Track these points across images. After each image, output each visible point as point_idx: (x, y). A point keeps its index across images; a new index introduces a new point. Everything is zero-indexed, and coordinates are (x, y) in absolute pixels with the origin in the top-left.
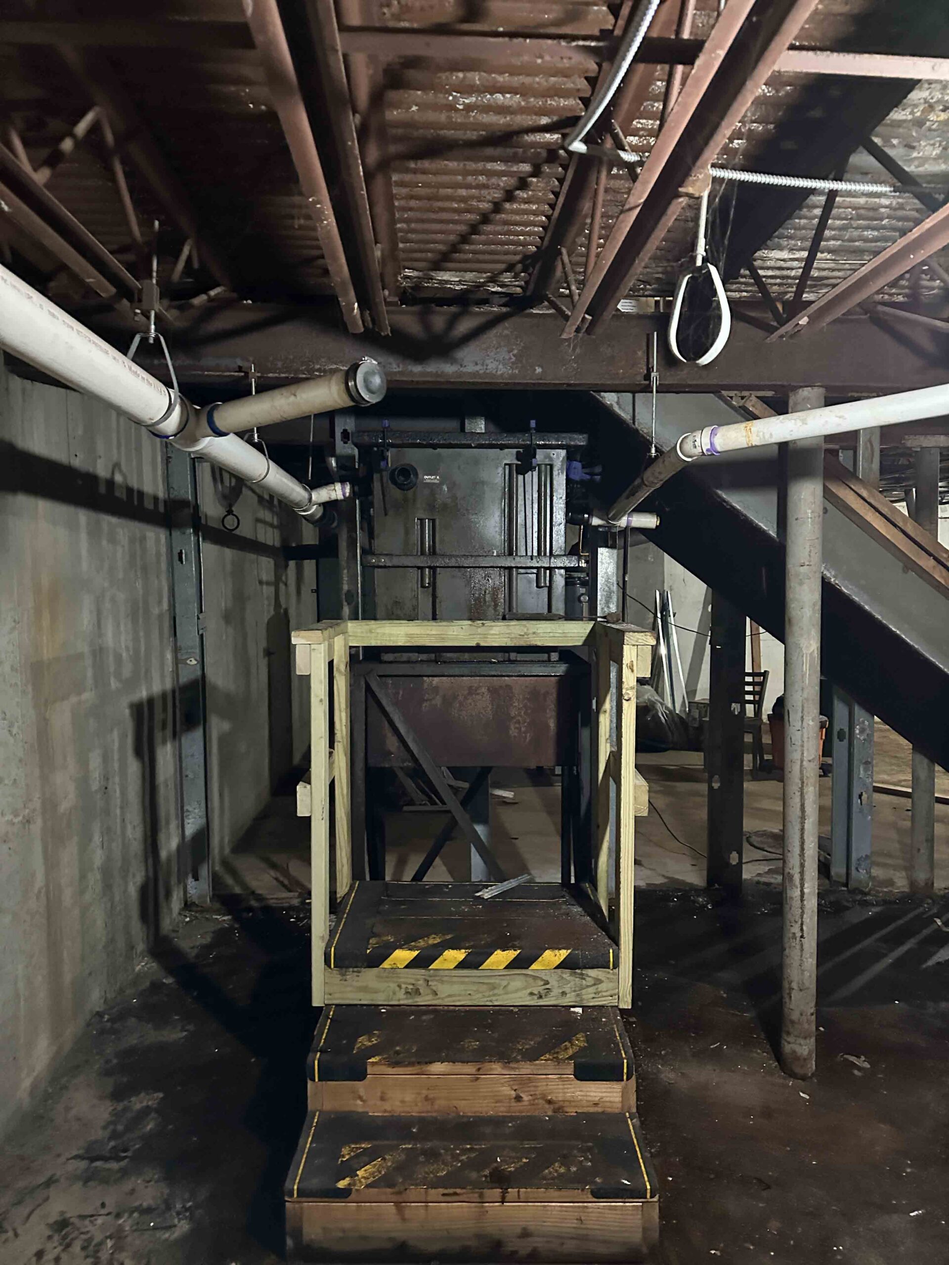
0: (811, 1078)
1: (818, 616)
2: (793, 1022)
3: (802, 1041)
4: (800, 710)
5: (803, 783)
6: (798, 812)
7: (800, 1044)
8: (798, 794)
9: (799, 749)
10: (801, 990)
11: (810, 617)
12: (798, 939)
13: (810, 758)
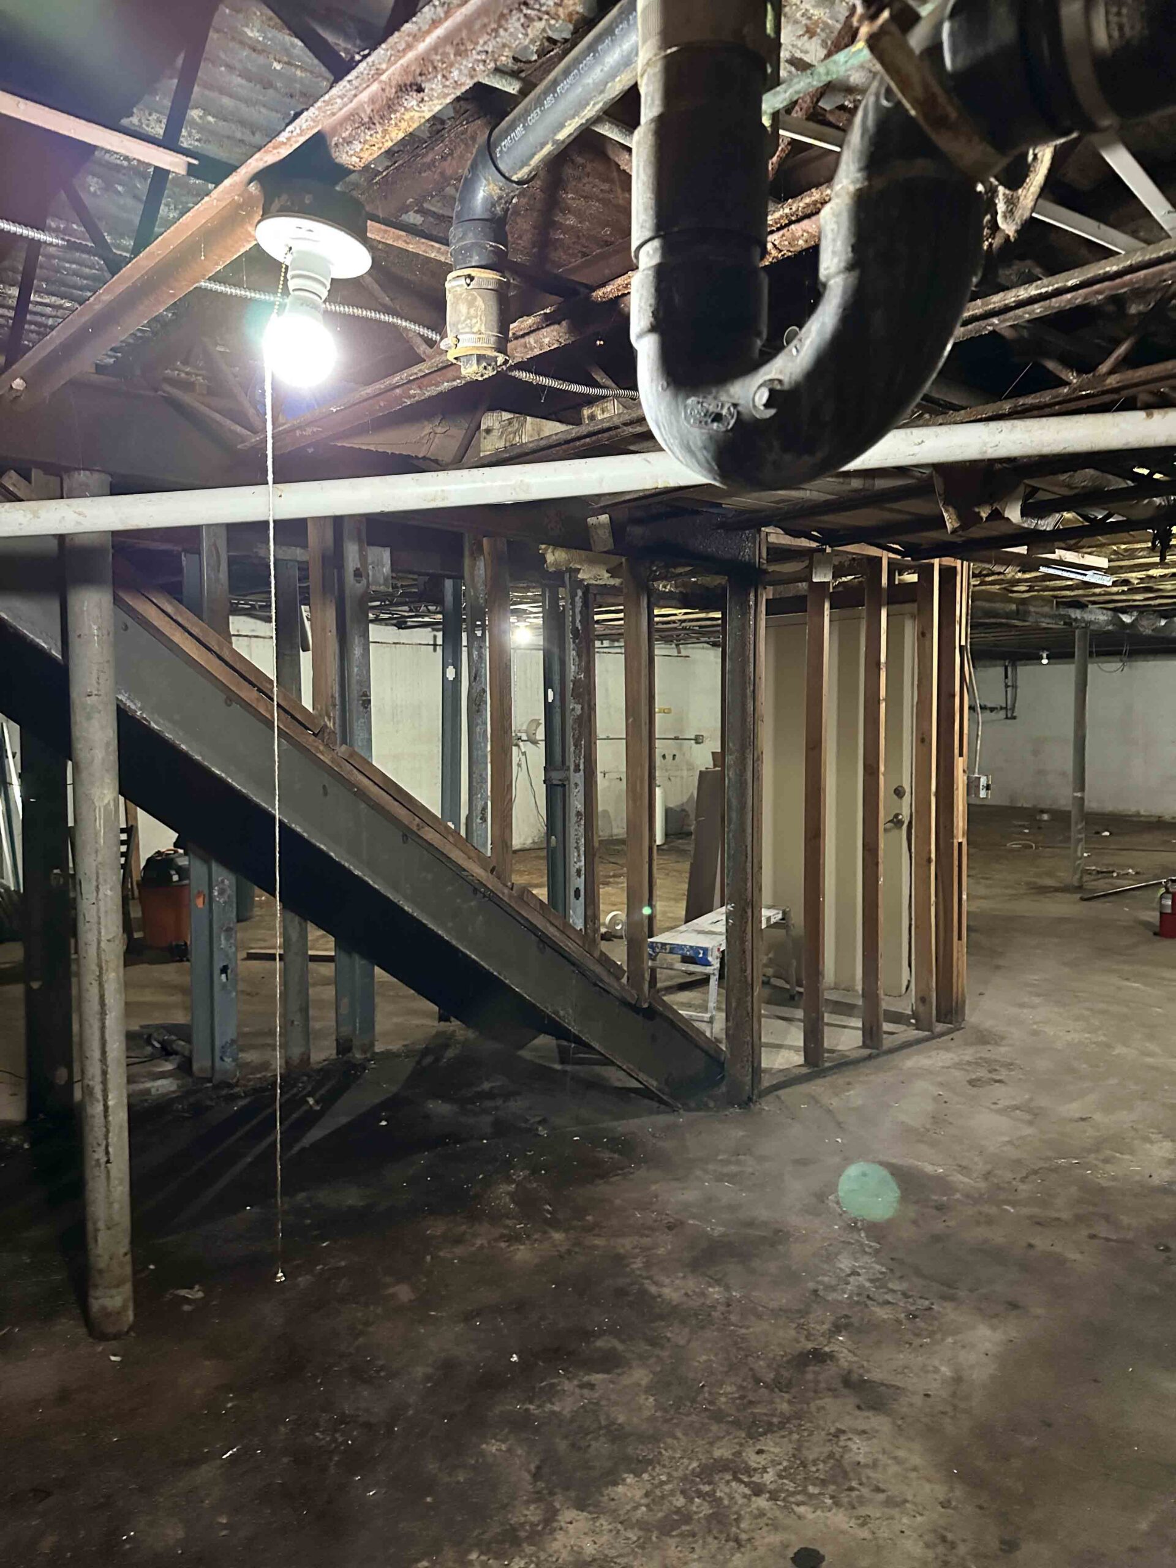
0: (128, 1332)
1: (114, 757)
2: (100, 1272)
3: (114, 1292)
4: (95, 878)
5: (101, 968)
6: (96, 1007)
7: (111, 1297)
8: (95, 984)
9: (95, 927)
10: (109, 1228)
11: (103, 760)
12: (103, 1166)
13: (110, 937)
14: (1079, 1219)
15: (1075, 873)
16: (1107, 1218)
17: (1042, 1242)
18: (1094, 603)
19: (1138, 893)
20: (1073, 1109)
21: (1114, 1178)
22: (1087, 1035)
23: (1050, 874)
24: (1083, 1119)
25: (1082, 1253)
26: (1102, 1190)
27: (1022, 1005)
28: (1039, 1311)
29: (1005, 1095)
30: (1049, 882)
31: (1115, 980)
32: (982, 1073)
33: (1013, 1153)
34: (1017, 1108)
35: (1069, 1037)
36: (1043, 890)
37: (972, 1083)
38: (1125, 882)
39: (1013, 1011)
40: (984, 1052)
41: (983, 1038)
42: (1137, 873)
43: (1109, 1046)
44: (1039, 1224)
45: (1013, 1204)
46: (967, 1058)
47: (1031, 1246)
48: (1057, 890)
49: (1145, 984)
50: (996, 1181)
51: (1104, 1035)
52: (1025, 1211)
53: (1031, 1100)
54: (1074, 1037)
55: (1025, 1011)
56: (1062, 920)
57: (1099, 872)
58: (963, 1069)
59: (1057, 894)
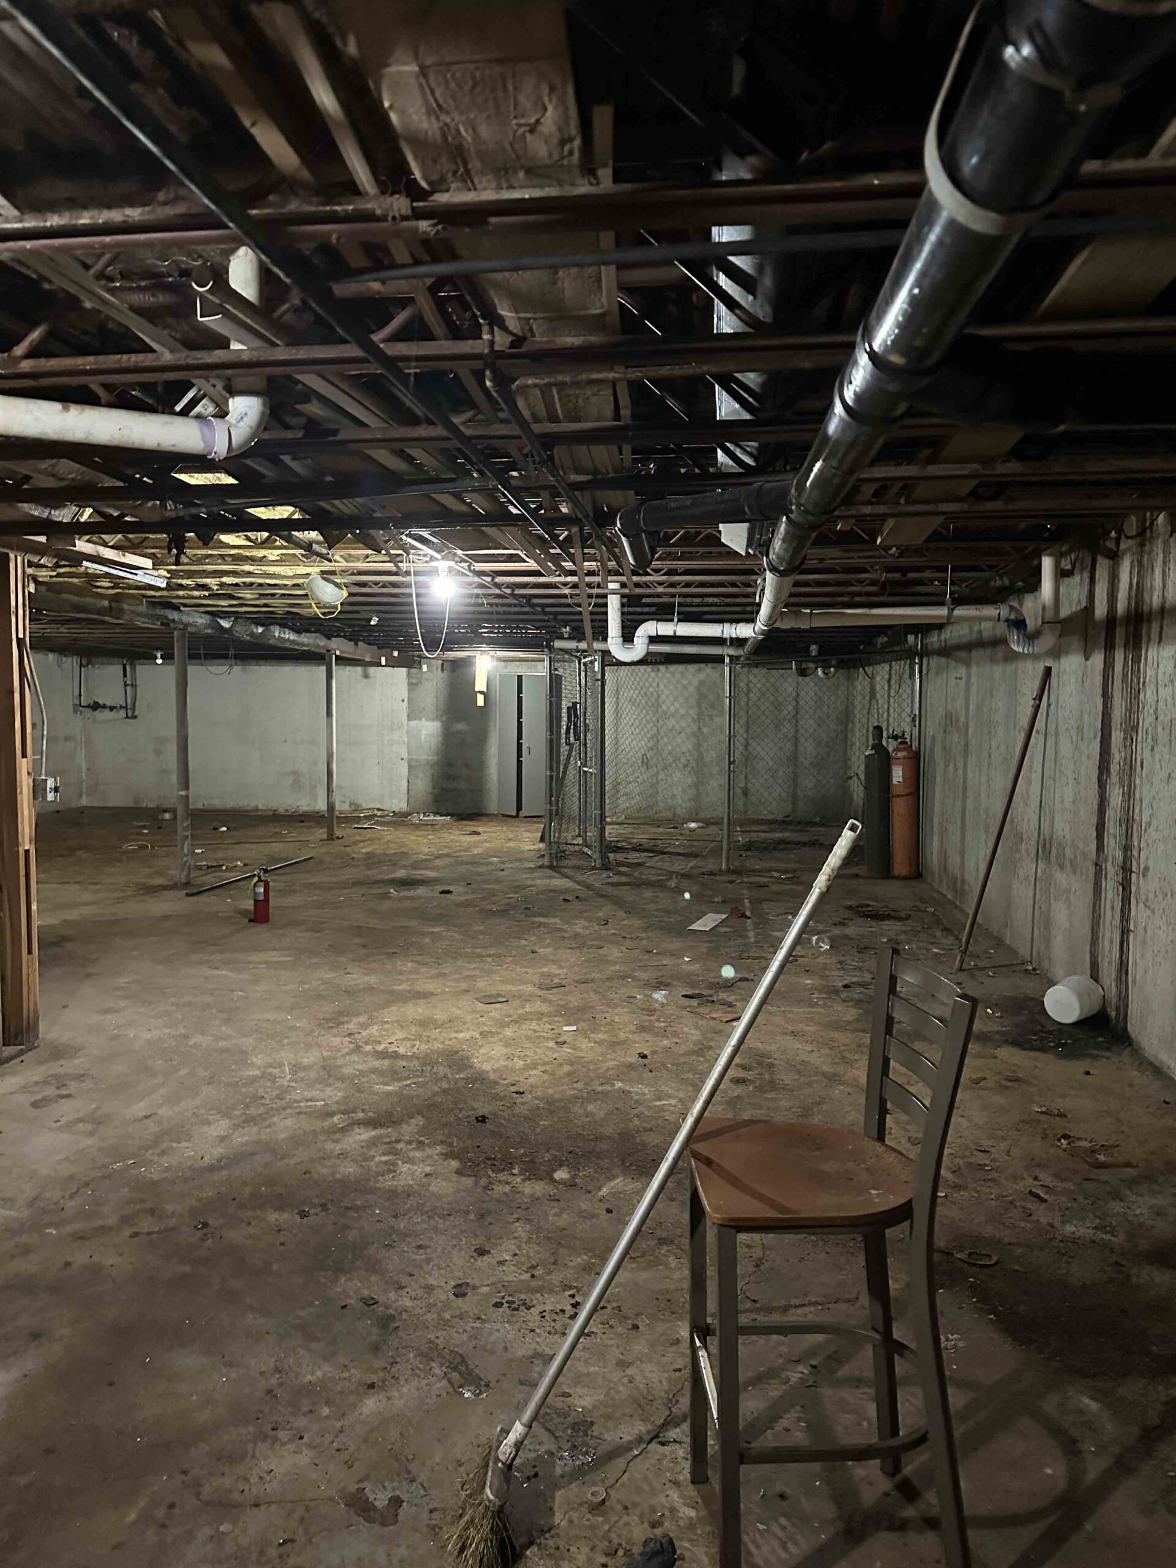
14: (125, 1220)
15: (183, 870)
16: (152, 1212)
17: (80, 1258)
18: (185, 605)
19: (240, 883)
20: (140, 1108)
21: (167, 1169)
22: (167, 1031)
23: (160, 874)
24: (146, 1117)
25: (121, 1255)
26: (155, 1183)
27: (107, 1011)
28: (65, 1331)
29: (67, 1110)
30: (160, 881)
31: (205, 971)
32: (50, 1091)
33: (66, 1170)
34: (81, 1120)
35: (148, 1036)
36: (150, 890)
37: (35, 1105)
38: (231, 874)
39: (97, 1018)
40: (55, 1068)
41: (58, 1053)
42: (245, 865)
43: (186, 1037)
44: (82, 1238)
45: (56, 1225)
46: (36, 1079)
47: (68, 1264)
48: (165, 888)
49: (232, 971)
50: (41, 1205)
51: (185, 1027)
52: (68, 1229)
53: (98, 1108)
54: (155, 1033)
55: (109, 1017)
56: (166, 918)
57: (209, 867)
58: (29, 1092)
59: (165, 892)
